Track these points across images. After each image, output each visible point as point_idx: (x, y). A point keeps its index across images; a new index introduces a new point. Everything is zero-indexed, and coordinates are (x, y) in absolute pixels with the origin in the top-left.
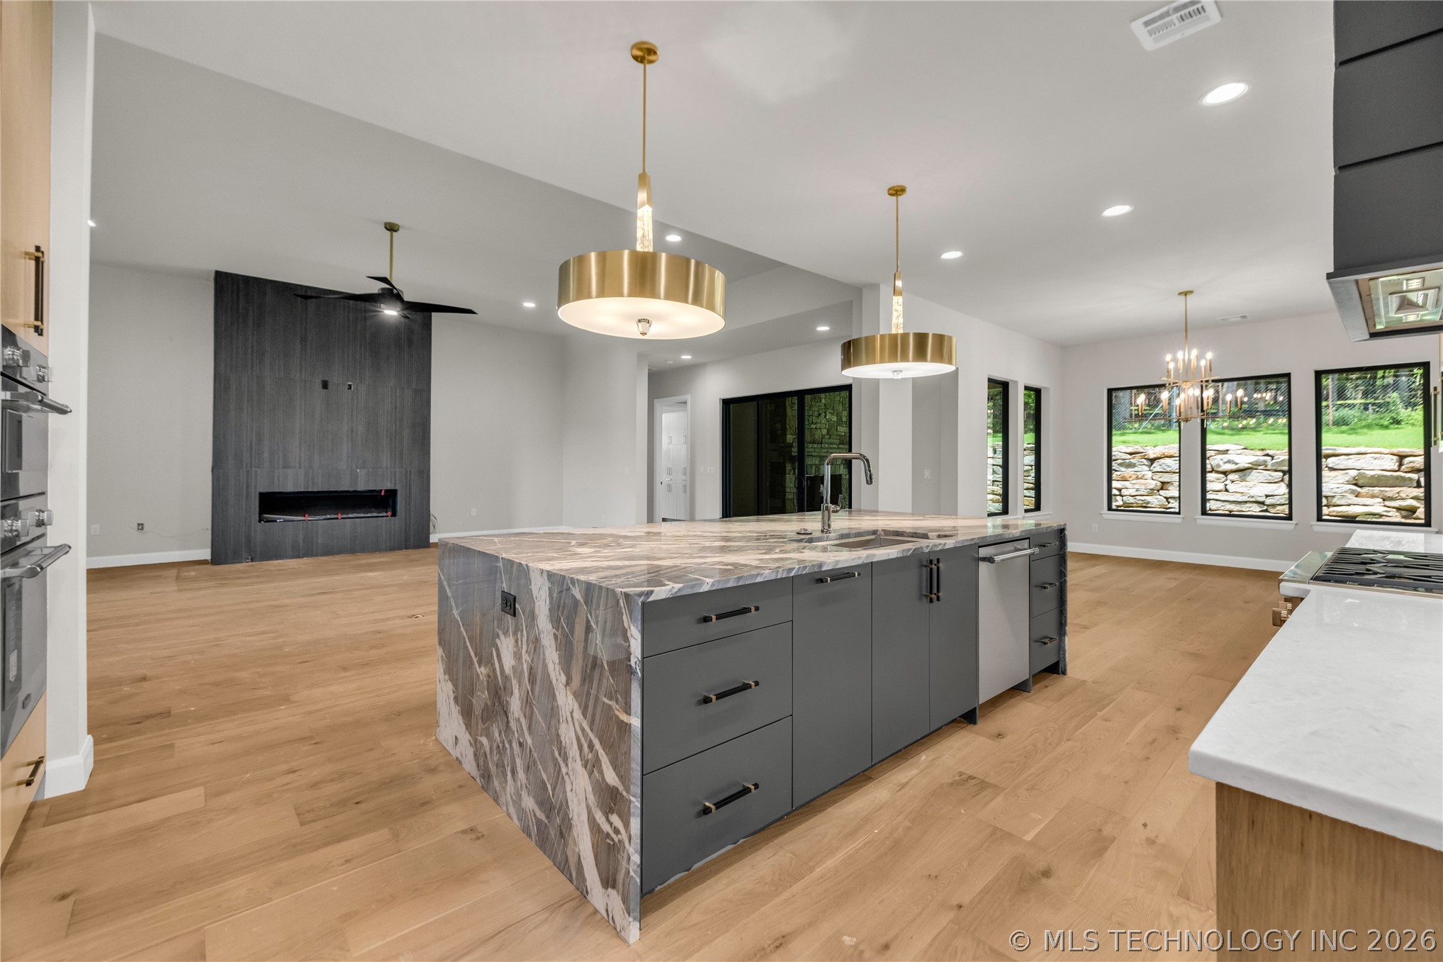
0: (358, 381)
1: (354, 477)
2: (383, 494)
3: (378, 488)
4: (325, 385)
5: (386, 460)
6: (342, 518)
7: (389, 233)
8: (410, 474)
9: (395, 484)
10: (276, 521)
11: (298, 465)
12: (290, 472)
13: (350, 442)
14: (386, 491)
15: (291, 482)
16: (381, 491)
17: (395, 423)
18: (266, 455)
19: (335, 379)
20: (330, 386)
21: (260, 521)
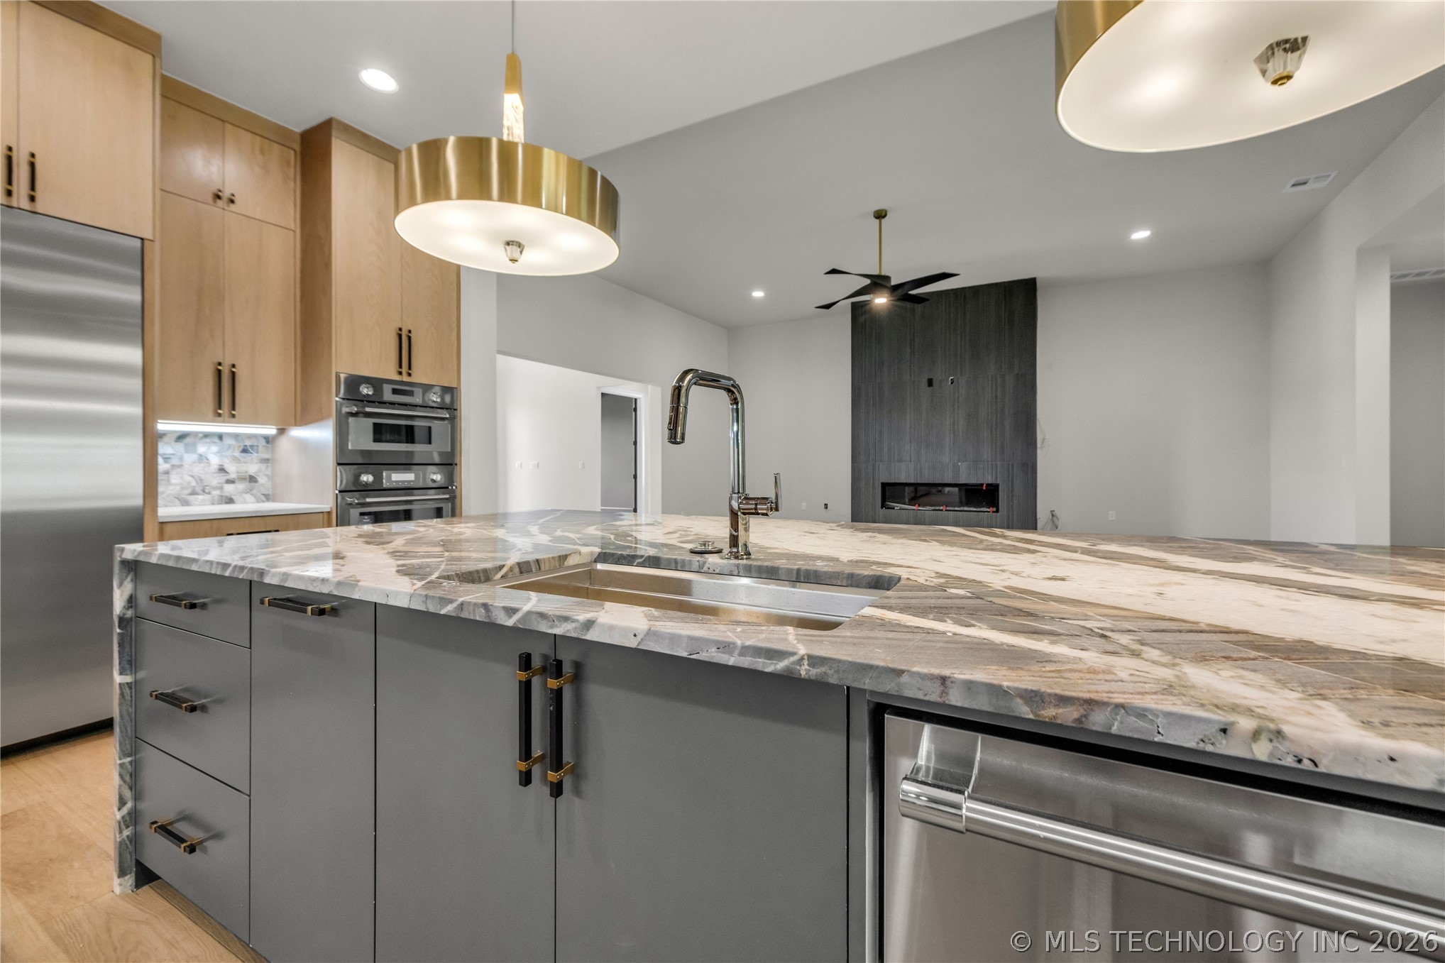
0: (959, 375)
1: (956, 470)
2: (984, 488)
3: (980, 482)
4: (930, 383)
5: (986, 452)
6: (946, 510)
7: (878, 221)
8: (1013, 470)
9: (996, 478)
10: (894, 508)
11: (908, 458)
12: (903, 465)
13: (952, 435)
14: (987, 485)
15: (905, 473)
16: (982, 485)
17: (996, 414)
18: (885, 450)
19: (937, 378)
20: (934, 383)
21: (882, 508)
